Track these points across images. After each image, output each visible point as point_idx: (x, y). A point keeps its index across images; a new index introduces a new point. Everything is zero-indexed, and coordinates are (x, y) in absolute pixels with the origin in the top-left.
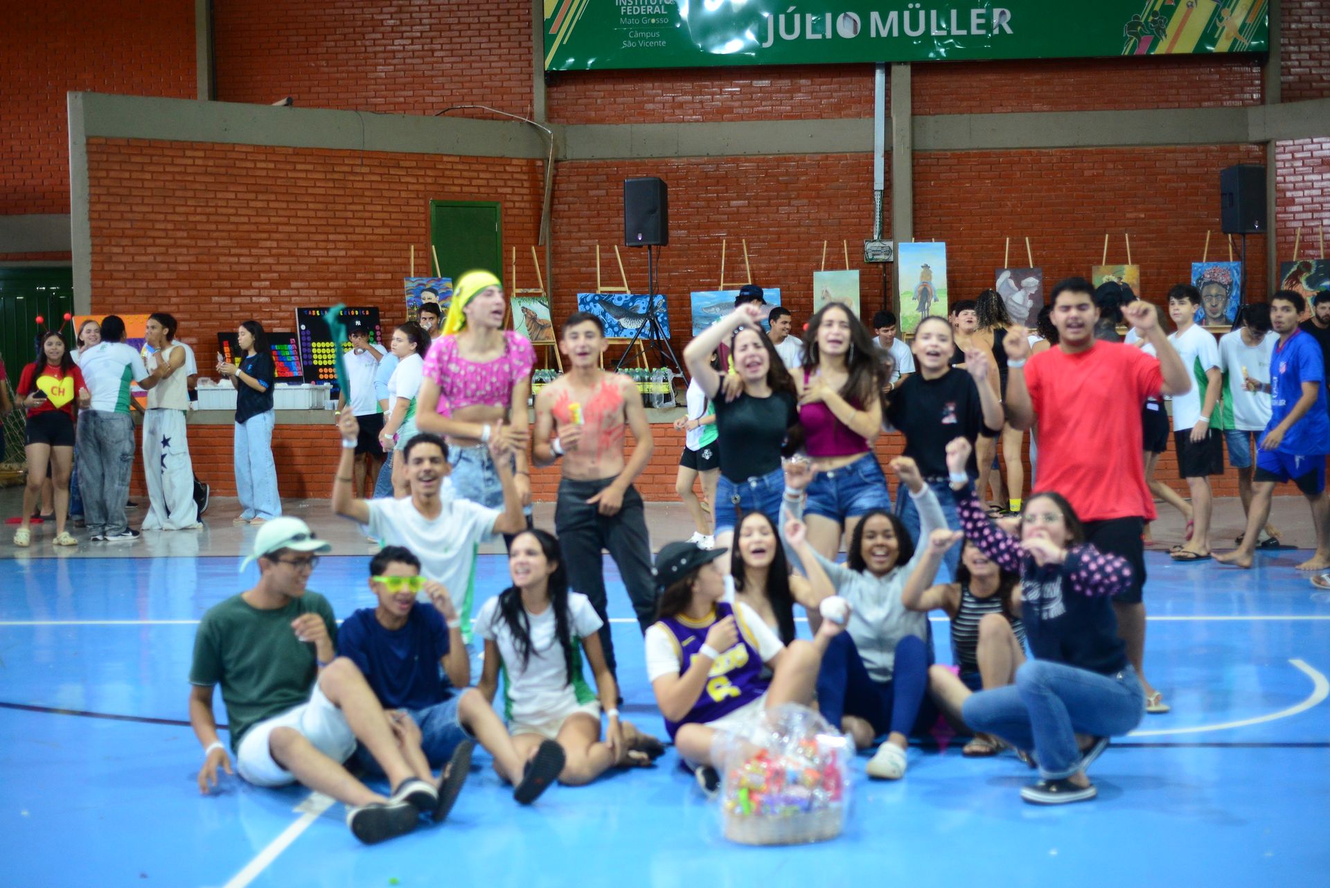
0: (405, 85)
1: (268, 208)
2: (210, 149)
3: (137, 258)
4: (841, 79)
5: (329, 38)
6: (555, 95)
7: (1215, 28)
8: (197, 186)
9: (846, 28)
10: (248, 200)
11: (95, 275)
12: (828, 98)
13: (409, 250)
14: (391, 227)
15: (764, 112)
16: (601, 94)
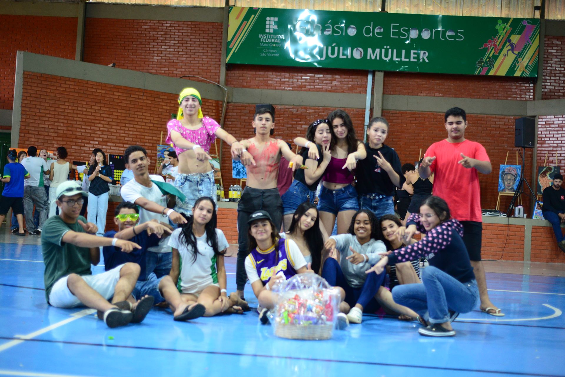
0: (165, 65)
1: (100, 110)
2: (77, 82)
3: (41, 126)
4: (354, 77)
5: (134, 43)
6: (230, 75)
7: (515, 66)
8: (70, 97)
9: (357, 55)
10: (92, 106)
11: (21, 131)
12: (347, 84)
13: (160, 134)
14: (153, 124)
15: (319, 88)
16: (250, 75)
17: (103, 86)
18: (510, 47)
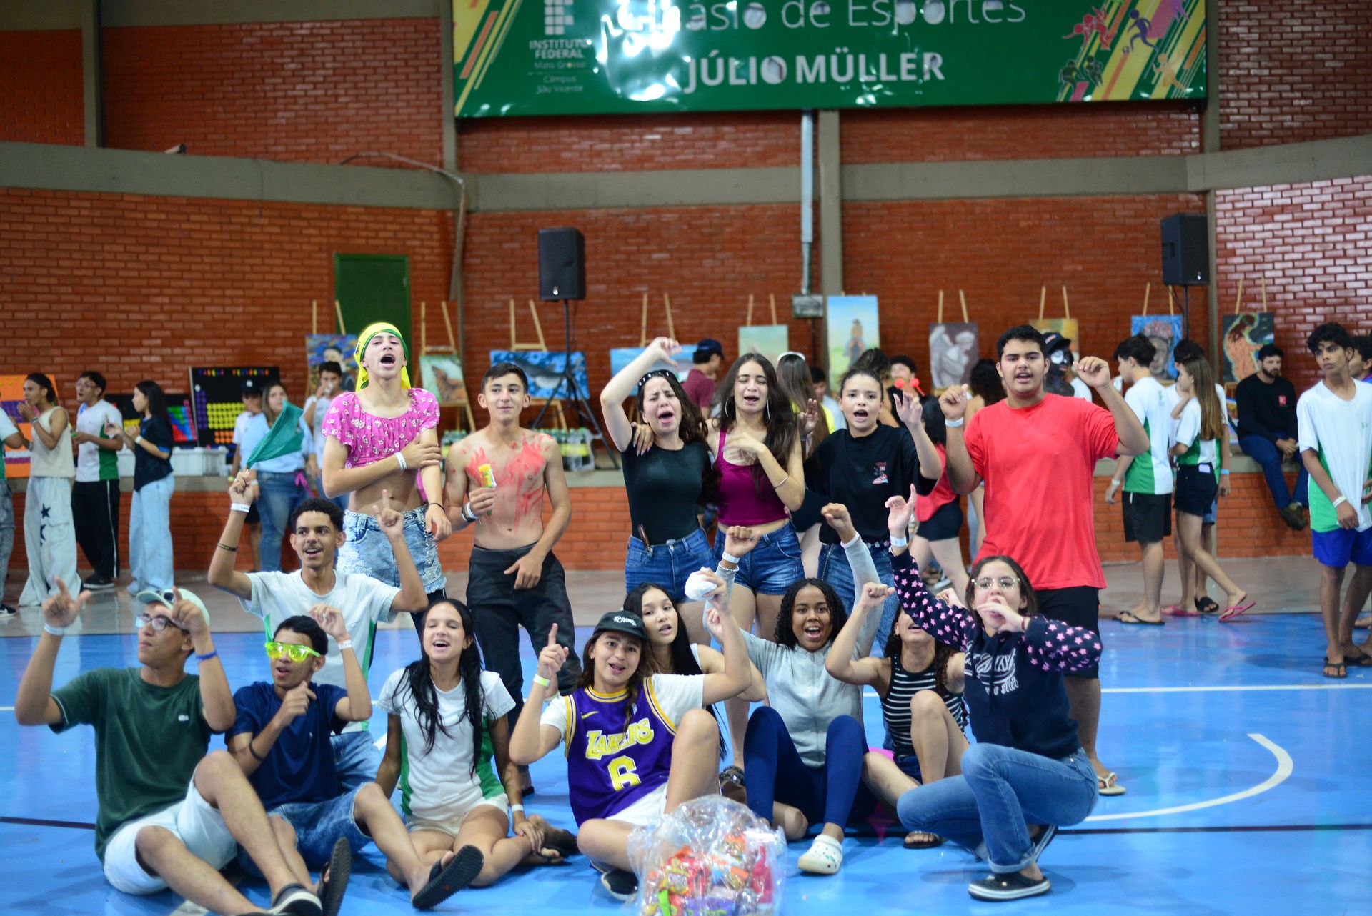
0: (307, 131)
1: (160, 261)
2: (96, 198)
4: (767, 127)
6: (467, 143)
7: (1152, 74)
8: (84, 238)
9: (772, 73)
12: (754, 146)
13: (311, 305)
14: (292, 281)
15: (686, 161)
16: (515, 142)
17: (161, 201)
18: (1136, 30)
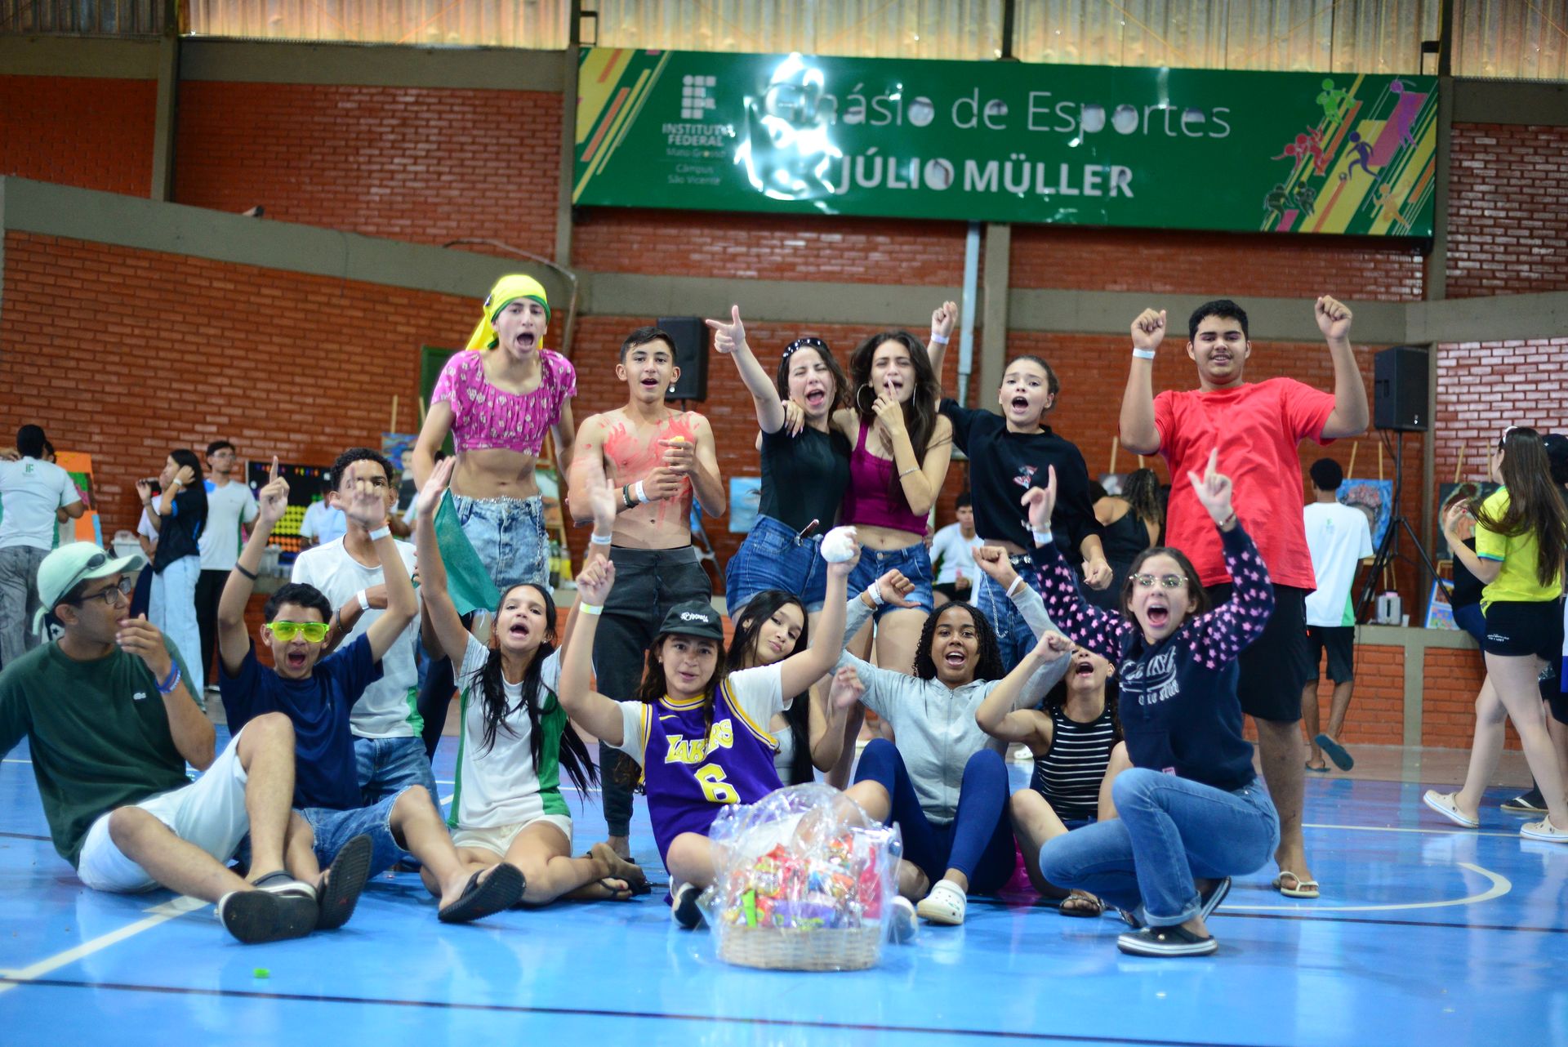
0: (403, 211)
2: (157, 259)
3: (55, 382)
4: (926, 240)
5: (315, 150)
6: (583, 236)
7: (1371, 206)
8: (137, 302)
9: (936, 178)
12: (910, 260)
14: (371, 374)
15: (832, 273)
16: (639, 238)
17: (229, 269)
18: (1356, 155)
